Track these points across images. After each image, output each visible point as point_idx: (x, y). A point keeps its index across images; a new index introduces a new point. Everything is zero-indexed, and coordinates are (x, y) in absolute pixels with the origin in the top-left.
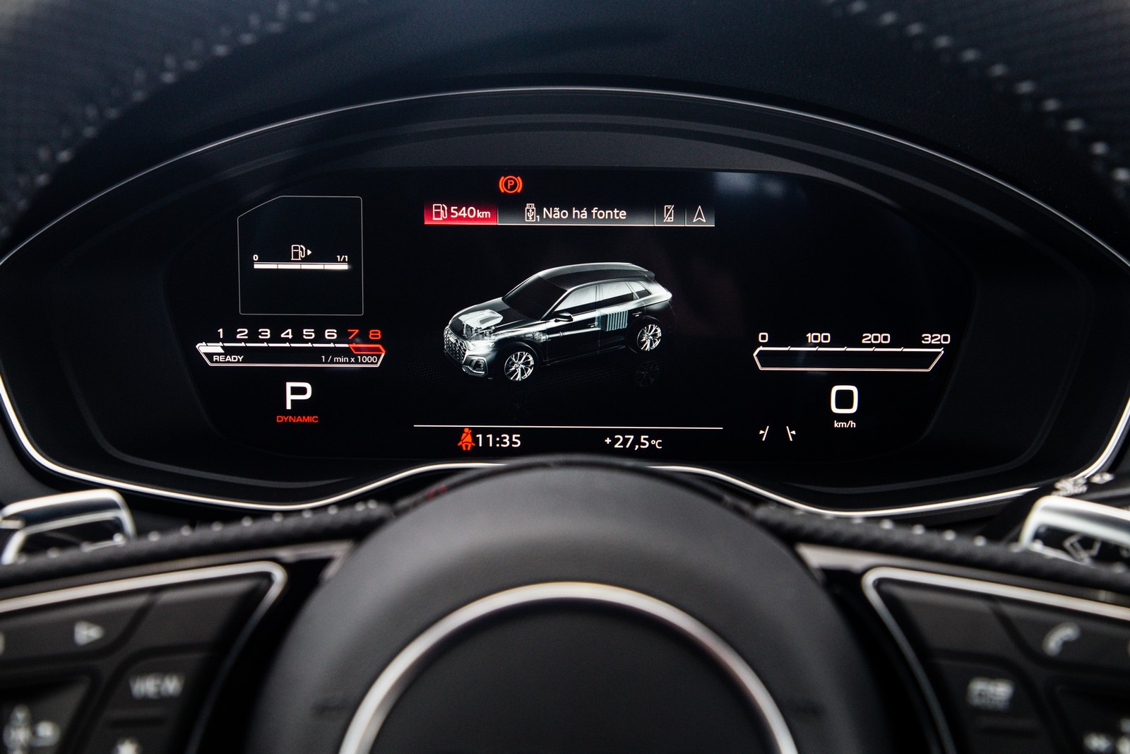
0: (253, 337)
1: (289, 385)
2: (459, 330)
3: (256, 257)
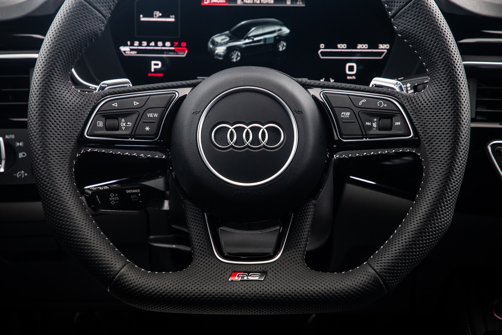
0: (140, 45)
1: (153, 62)
2: (214, 43)
3: (141, 16)
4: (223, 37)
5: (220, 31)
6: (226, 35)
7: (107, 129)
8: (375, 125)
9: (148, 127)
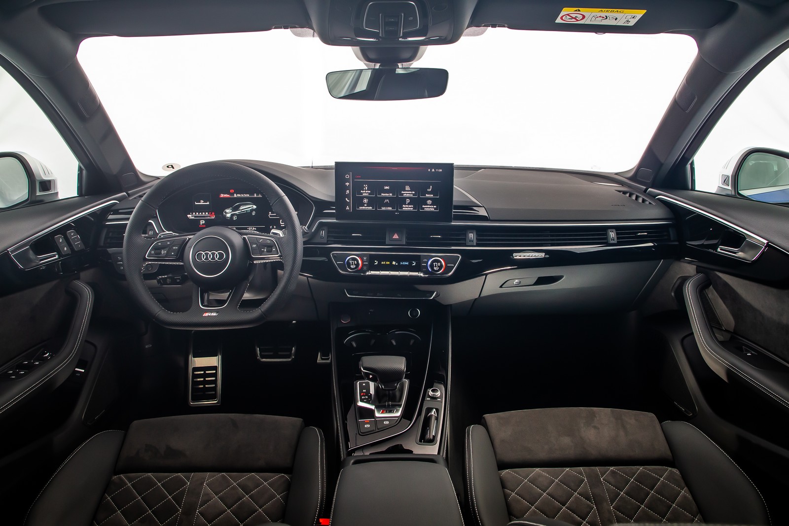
4: (230, 210)
5: (228, 208)
7: (156, 254)
8: (265, 250)
9: (173, 253)
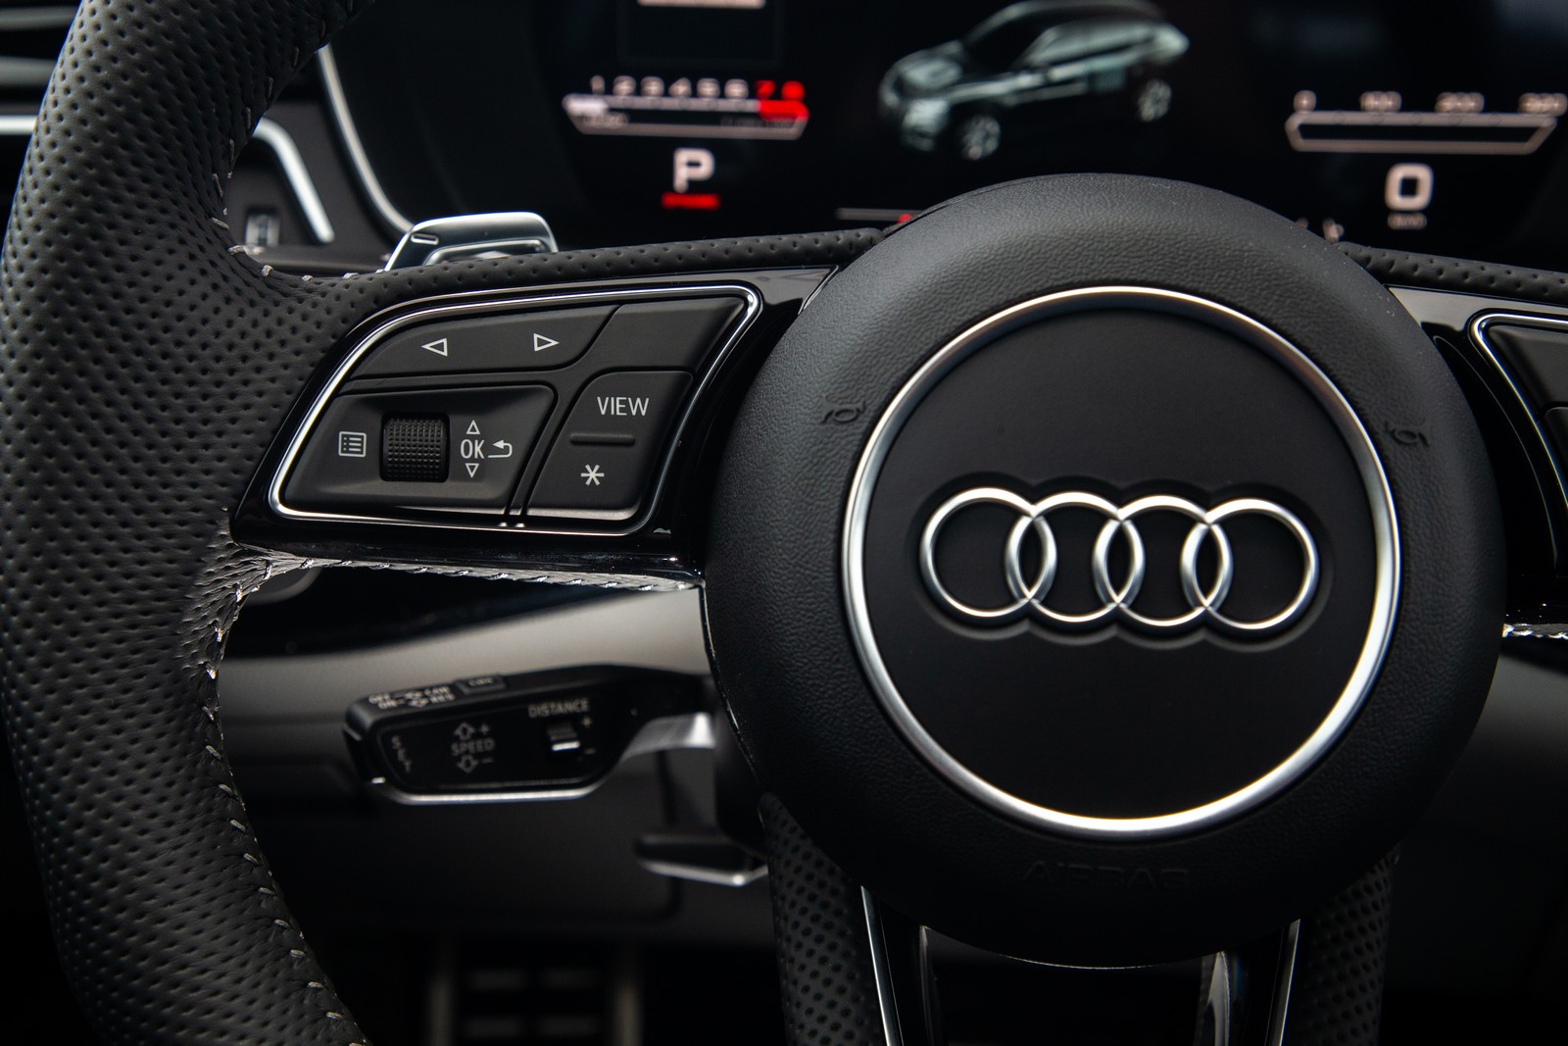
0: (638, 91)
1: (682, 156)
2: (902, 87)
4: (937, 66)
5: (925, 42)
6: (951, 59)
7: (390, 471)
9: (597, 467)
